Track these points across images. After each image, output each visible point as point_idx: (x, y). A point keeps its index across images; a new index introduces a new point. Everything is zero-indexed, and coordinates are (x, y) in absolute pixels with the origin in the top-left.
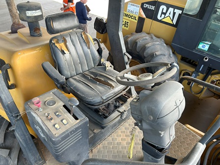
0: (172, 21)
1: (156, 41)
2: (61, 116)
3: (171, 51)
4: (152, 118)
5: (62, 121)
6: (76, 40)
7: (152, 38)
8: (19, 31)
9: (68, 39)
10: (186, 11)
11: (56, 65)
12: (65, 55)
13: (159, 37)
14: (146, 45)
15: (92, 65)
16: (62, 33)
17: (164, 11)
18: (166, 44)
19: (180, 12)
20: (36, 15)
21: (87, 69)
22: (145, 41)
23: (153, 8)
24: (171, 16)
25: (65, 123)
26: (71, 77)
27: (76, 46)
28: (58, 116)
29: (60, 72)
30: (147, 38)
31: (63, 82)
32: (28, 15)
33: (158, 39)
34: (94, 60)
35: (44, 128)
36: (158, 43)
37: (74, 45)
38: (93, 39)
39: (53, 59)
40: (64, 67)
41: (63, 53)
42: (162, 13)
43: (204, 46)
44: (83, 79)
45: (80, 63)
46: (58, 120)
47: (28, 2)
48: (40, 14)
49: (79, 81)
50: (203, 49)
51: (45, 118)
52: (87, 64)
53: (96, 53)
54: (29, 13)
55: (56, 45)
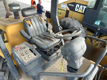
0: (82, 11)
1: (75, 21)
2: (28, 54)
3: (82, 26)
4: (70, 53)
5: (29, 56)
6: (36, 20)
7: (73, 20)
8: (9, 16)
9: (32, 19)
10: (88, 7)
11: (27, 31)
12: (31, 27)
13: (76, 19)
14: (70, 23)
15: (43, 31)
16: (29, 17)
17: (78, 7)
18: (80, 23)
19: (86, 7)
20: (17, 9)
21: (41, 33)
22: (70, 21)
23: (73, 6)
24: (82, 9)
25: (30, 57)
26: (33, 37)
27: (36, 23)
28: (27, 54)
29: (28, 34)
30: (70, 20)
31: (29, 39)
32: (13, 9)
33: (76, 20)
34: (44, 29)
35: (20, 59)
36: (75, 22)
37: (35, 22)
38: (44, 20)
39: (25, 29)
40: (30, 32)
41: (30, 26)
42: (77, 8)
43: (97, 23)
44: (39, 38)
45: (38, 30)
46: (27, 55)
47: (14, 3)
48: (19, 8)
49: (37, 39)
50: (97, 24)
51: (21, 55)
52: (41, 31)
53: (46, 26)
54: (14, 8)
55: (26, 22)
